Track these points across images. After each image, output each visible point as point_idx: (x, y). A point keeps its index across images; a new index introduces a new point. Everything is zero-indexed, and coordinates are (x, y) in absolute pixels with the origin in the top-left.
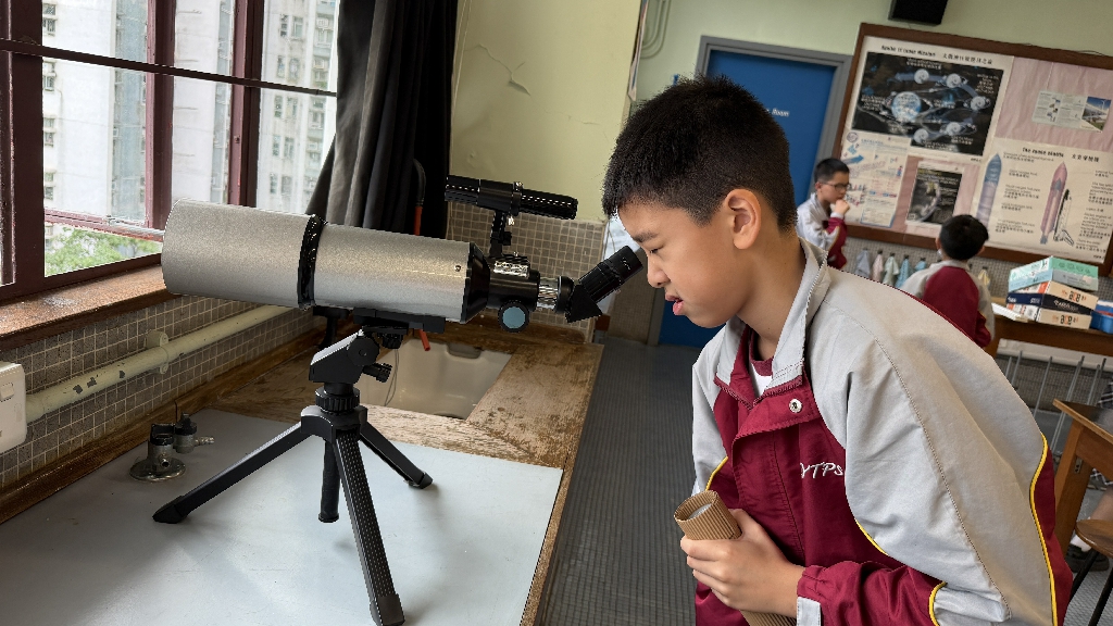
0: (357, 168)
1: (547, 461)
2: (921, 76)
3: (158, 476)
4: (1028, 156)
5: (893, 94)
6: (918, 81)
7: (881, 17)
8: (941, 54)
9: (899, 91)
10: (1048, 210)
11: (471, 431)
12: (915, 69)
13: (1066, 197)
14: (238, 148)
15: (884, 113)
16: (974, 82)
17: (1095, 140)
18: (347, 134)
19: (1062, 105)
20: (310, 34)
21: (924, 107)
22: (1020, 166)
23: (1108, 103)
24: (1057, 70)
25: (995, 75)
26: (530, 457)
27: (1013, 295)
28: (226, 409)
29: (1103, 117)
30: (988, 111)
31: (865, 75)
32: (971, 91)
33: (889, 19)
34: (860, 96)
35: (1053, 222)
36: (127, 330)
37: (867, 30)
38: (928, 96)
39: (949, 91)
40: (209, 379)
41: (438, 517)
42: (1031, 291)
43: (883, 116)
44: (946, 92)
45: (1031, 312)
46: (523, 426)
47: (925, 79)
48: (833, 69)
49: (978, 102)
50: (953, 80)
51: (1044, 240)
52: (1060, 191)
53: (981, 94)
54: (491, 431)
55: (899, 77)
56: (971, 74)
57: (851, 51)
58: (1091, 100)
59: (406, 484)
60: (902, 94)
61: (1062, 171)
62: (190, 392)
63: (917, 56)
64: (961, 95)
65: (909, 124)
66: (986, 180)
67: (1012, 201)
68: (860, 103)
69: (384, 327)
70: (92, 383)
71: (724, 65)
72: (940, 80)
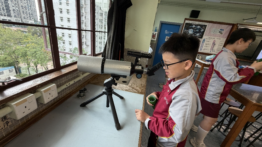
0: (110, 45)
1: (141, 93)
2: (194, 26)
3: (81, 97)
4: (210, 38)
6: (193, 27)
7: (188, 17)
8: (197, 23)
9: (190, 29)
10: (212, 47)
11: (129, 87)
12: (193, 25)
13: (215, 45)
14: (92, 42)
15: (187, 32)
16: (202, 27)
17: (221, 36)
18: (109, 39)
19: (216, 30)
20: (103, 21)
21: (194, 31)
22: (209, 40)
23: (223, 30)
24: (215, 25)
25: (205, 26)
26: (139, 93)
27: (206, 60)
28: (92, 84)
29: (222, 32)
30: (204, 32)
31: (185, 26)
32: (201, 28)
34: (184, 29)
35: (212, 49)
36: (75, 74)
37: (186, 19)
38: (194, 29)
39: (198, 29)
40: (89, 79)
41: (125, 105)
42: (209, 60)
44: (197, 29)
45: (209, 63)
46: (137, 86)
48: (180, 25)
49: (202, 30)
50: (199, 27)
51: (211, 51)
52: (214, 44)
53: (203, 29)
54: (132, 87)
55: (190, 27)
56: (201, 26)
57: (183, 23)
58: (221, 30)
59: (120, 98)
61: (214, 41)
62: (86, 81)
63: (193, 23)
64: (200, 29)
66: (202, 42)
67: (206, 46)
68: (184, 31)
69: (116, 77)
70: (69, 84)
71: (163, 25)
72: (197, 27)
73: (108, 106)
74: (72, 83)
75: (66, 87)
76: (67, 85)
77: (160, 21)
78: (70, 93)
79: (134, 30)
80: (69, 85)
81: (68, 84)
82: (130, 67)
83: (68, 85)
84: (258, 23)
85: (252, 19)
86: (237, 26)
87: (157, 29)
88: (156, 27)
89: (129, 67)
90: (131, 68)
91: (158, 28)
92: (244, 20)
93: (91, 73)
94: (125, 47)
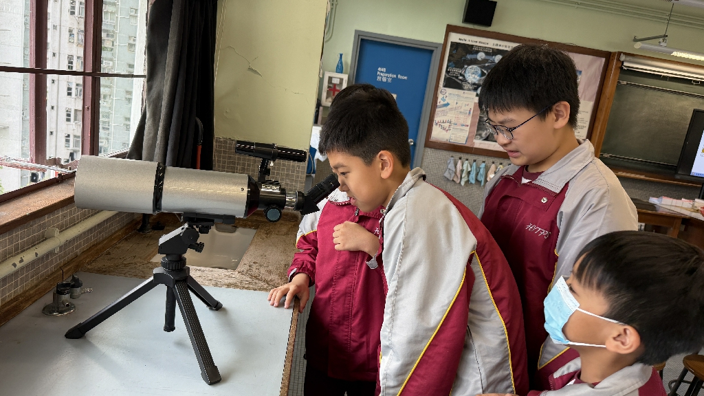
0: (161, 124)
2: (481, 56)
3: (61, 312)
5: (466, 66)
6: (480, 59)
7: (458, 21)
8: (492, 43)
9: (469, 65)
11: (239, 276)
12: (477, 52)
14: (88, 114)
15: (461, 78)
21: (483, 74)
31: (450, 55)
33: (463, 22)
34: (447, 68)
36: (34, 229)
37: (451, 29)
38: (485, 68)
43: (460, 80)
46: (269, 272)
47: (483, 57)
48: (432, 52)
54: (251, 275)
55: (469, 57)
57: (442, 41)
60: (470, 67)
63: (478, 44)
65: (474, 84)
68: (447, 72)
69: (200, 221)
70: (21, 261)
71: (369, 49)
72: (491, 58)
73: (170, 326)
74: (29, 257)
75: (13, 269)
76: (15, 265)
77: (356, 31)
78: (16, 299)
79: (250, 69)
80: (22, 264)
81: (16, 260)
82: (246, 189)
83: (19, 265)
84: (675, 54)
85: (657, 40)
86: (618, 60)
87: (346, 63)
88: (341, 55)
89: (243, 189)
90: (248, 191)
91: (348, 59)
92: (636, 40)
93: (119, 214)
94: (216, 135)
